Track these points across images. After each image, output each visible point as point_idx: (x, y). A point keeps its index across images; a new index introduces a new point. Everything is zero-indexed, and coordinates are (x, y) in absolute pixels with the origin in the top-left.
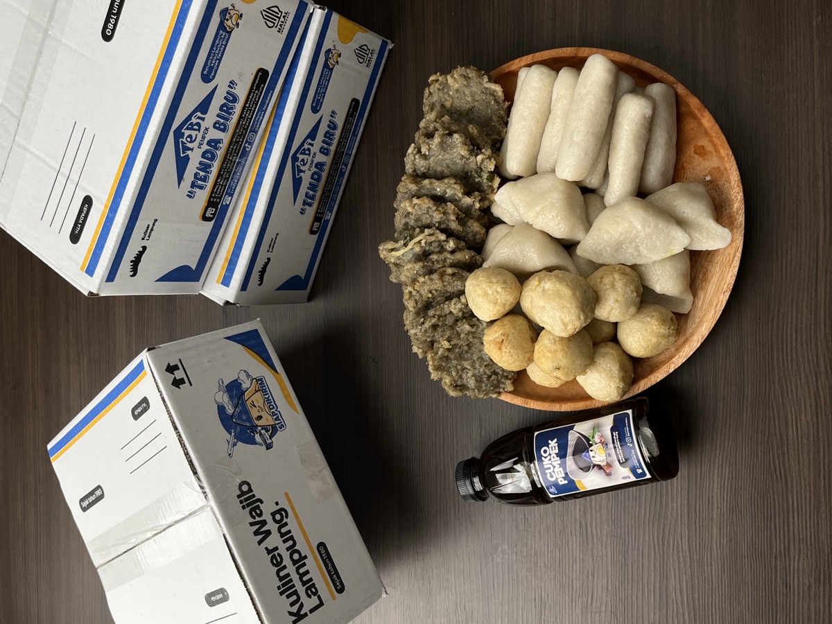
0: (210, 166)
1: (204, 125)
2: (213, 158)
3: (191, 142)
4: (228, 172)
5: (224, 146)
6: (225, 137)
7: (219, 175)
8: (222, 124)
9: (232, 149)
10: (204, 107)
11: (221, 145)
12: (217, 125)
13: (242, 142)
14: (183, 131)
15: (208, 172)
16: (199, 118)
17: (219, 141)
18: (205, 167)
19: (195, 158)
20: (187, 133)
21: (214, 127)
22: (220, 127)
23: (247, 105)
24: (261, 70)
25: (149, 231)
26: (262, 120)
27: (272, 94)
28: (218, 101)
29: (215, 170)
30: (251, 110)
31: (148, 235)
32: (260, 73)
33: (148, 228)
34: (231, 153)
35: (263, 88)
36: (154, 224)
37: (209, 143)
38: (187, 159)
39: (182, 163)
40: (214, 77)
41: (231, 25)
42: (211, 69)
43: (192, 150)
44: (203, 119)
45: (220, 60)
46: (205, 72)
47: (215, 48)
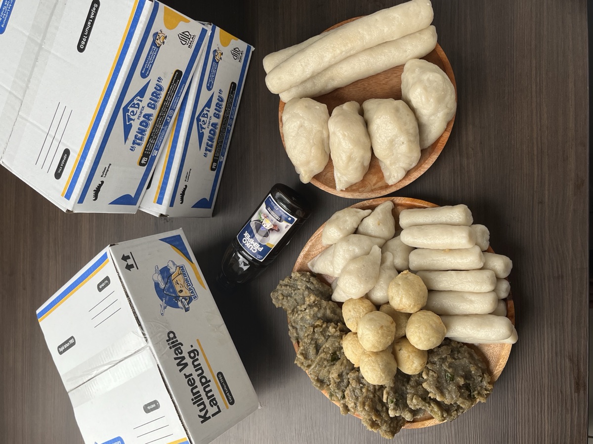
0: (145, 131)
1: (141, 105)
2: (146, 126)
3: (133, 115)
4: (156, 135)
5: (154, 118)
6: (155, 113)
7: (150, 137)
8: (153, 104)
9: (159, 120)
10: (142, 93)
11: (152, 118)
12: (150, 105)
13: (165, 116)
14: (128, 108)
15: (143, 135)
16: (139, 100)
17: (150, 115)
18: (141, 132)
19: (136, 125)
20: (131, 109)
21: (148, 106)
22: (152, 106)
23: (169, 93)
24: (177, 71)
25: (106, 171)
26: (178, 102)
27: (184, 86)
28: (151, 90)
29: (148, 133)
30: (171, 96)
31: (105, 174)
32: (177, 73)
33: (105, 169)
34: (158, 123)
35: (179, 82)
36: (109, 167)
37: (144, 116)
38: (131, 125)
39: (127, 129)
40: (148, 75)
41: (160, 43)
42: (147, 69)
43: (134, 120)
44: (141, 101)
45: (152, 64)
46: (143, 72)
47: (149, 57)
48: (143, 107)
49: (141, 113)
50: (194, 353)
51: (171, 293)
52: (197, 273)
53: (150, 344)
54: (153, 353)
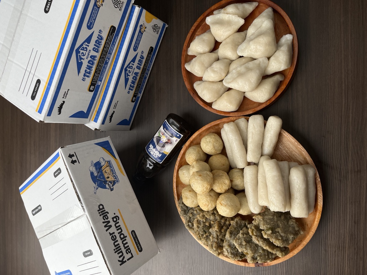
0: (92, 67)
1: (89, 48)
2: (93, 64)
3: (83, 56)
4: (99, 71)
5: (97, 59)
6: (98, 55)
7: (96, 72)
8: (97, 49)
9: (101, 61)
10: (88, 40)
11: (96, 58)
12: (94, 49)
13: (105, 58)
14: (79, 50)
15: (91, 70)
16: (86, 45)
17: (95, 57)
18: (89, 68)
19: (85, 63)
20: (81, 51)
21: (93, 50)
23: (107, 41)
24: (112, 26)
26: (113, 49)
27: (118, 37)
28: (94, 38)
29: (94, 69)
30: (109, 44)
31: (65, 96)
32: (112, 28)
33: (65, 93)
34: (101, 62)
35: (114, 34)
36: (68, 92)
37: (91, 57)
38: (82, 63)
39: (79, 65)
40: (92, 27)
41: (100, 5)
42: (91, 23)
43: (84, 59)
44: (88, 46)
45: (95, 20)
46: (89, 25)
47: (93, 14)
48: (90, 51)
49: (89, 54)
51: (101, 179)
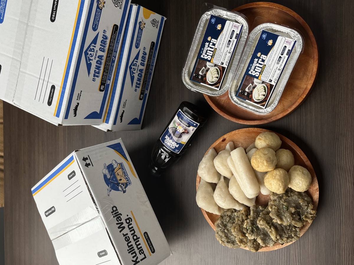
0: (100, 67)
1: (96, 49)
2: (100, 64)
3: (92, 57)
4: (107, 70)
5: (104, 58)
6: (105, 54)
7: (104, 71)
8: (103, 49)
9: (108, 59)
10: (95, 41)
11: (103, 58)
13: (111, 56)
14: (88, 52)
15: (99, 70)
17: (102, 56)
18: (98, 68)
19: (94, 64)
20: (90, 53)
21: (100, 50)
22: (102, 50)
23: (111, 40)
24: (115, 25)
25: (79, 96)
26: (118, 47)
27: (121, 35)
28: (100, 39)
29: (102, 69)
30: (113, 42)
31: (79, 98)
32: (115, 27)
33: (79, 95)
34: (108, 61)
35: (117, 33)
36: (81, 93)
37: (98, 57)
38: (91, 64)
39: (89, 66)
40: (97, 28)
41: (102, 7)
42: (96, 25)
43: (92, 60)
44: (95, 47)
45: (99, 21)
46: (94, 27)
47: (96, 16)
48: (97, 51)
49: (96, 55)
50: (129, 220)
51: (114, 181)
52: (130, 168)
53: (101, 215)
54: (103, 221)
